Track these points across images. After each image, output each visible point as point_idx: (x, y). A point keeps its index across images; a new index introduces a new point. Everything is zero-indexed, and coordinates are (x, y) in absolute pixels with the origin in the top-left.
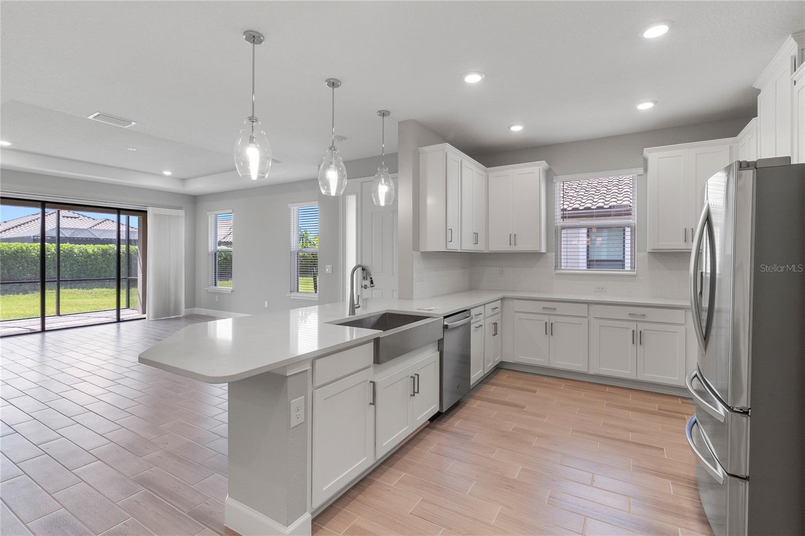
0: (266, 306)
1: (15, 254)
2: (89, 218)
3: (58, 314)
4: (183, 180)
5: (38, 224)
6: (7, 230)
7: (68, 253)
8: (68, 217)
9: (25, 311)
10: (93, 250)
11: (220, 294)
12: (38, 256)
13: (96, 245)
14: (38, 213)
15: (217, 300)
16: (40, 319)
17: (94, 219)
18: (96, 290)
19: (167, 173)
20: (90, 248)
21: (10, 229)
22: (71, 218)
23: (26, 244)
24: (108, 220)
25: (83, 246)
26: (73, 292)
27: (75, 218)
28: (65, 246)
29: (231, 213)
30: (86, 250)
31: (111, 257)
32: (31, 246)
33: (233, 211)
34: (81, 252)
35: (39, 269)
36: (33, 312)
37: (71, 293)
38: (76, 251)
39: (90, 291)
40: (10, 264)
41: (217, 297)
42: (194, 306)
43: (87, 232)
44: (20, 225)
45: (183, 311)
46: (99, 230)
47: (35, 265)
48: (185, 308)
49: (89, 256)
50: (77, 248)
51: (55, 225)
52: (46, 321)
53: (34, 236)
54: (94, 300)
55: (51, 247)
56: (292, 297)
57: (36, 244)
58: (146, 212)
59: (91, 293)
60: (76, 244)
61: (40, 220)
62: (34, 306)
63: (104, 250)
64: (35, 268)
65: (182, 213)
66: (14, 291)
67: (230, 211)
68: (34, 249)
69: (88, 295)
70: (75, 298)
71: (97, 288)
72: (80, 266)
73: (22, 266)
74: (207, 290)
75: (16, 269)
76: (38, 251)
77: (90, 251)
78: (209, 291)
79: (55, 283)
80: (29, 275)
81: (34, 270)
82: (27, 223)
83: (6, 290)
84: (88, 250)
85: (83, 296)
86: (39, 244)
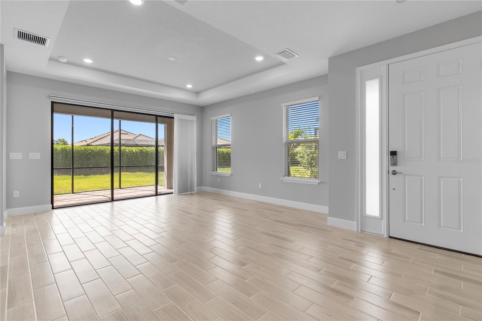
0: (260, 187)
1: (99, 152)
2: (132, 134)
3: (120, 188)
4: (197, 93)
5: (110, 137)
6: (96, 141)
7: (124, 152)
9: (103, 184)
10: (135, 150)
11: (220, 176)
12: (109, 154)
13: (137, 148)
14: (109, 132)
15: (219, 181)
16: (110, 190)
17: (135, 135)
18: (138, 173)
19: (189, 86)
20: (134, 149)
21: (97, 140)
22: (124, 134)
23: (104, 147)
24: (141, 135)
25: (130, 148)
26: (126, 174)
27: (126, 134)
28: (122, 148)
29: (230, 116)
31: (145, 154)
32: (106, 148)
33: (231, 114)
34: (129, 151)
35: (110, 160)
36: (107, 186)
37: (125, 175)
39: (135, 173)
40: (96, 158)
41: (219, 179)
42: (202, 185)
43: (132, 141)
45: (196, 188)
46: (137, 140)
47: (108, 159)
48: (197, 187)
49: (134, 153)
50: (128, 149)
51: (118, 138)
52: (114, 192)
53: (108, 144)
54: (137, 179)
55: (116, 149)
56: (284, 181)
57: (108, 147)
58: (173, 118)
59: (135, 175)
60: (127, 147)
61: (110, 136)
62: (107, 182)
63: (141, 150)
64: (108, 160)
65: (194, 118)
66: (98, 173)
67: (230, 115)
68: (108, 150)
69: (133, 176)
70: (127, 178)
71: (138, 172)
72: (129, 159)
73: (102, 159)
74: (211, 174)
75: (100, 160)
76: (109, 151)
77: (134, 151)
78: (212, 174)
79: (119, 168)
80: (105, 164)
83: (95, 172)
84: (133, 150)
85: (131, 176)
86: (110, 147)
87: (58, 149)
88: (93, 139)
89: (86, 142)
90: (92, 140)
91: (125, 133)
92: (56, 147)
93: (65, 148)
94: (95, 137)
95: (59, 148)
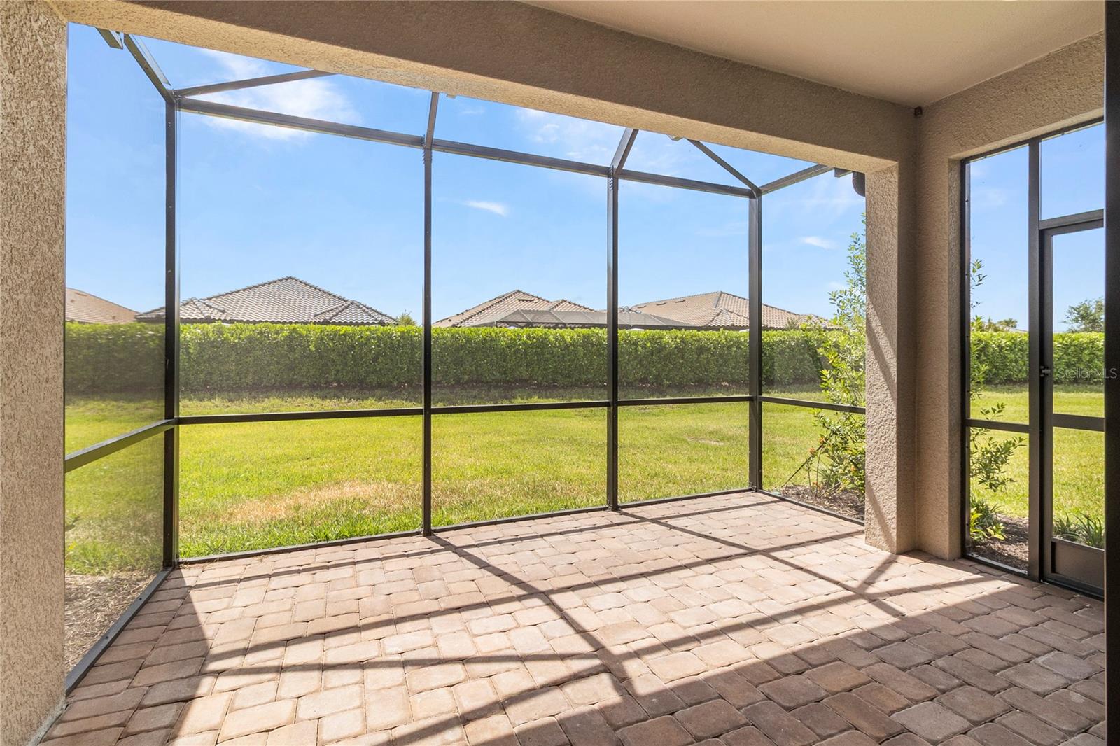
2: (544, 300)
7: (542, 341)
8: (523, 300)
17: (548, 302)
21: (472, 316)
22: (527, 301)
24: (565, 301)
27: (531, 301)
30: (563, 337)
38: (551, 338)
43: (550, 315)
44: (481, 312)
46: (560, 313)
72: (556, 362)
77: (568, 339)
81: (503, 367)
82: (487, 309)
83: (475, 397)
87: (394, 335)
88: (463, 314)
89: (450, 320)
90: (461, 318)
91: (527, 298)
92: (390, 329)
93: (408, 332)
94: (467, 311)
95: (396, 332)
